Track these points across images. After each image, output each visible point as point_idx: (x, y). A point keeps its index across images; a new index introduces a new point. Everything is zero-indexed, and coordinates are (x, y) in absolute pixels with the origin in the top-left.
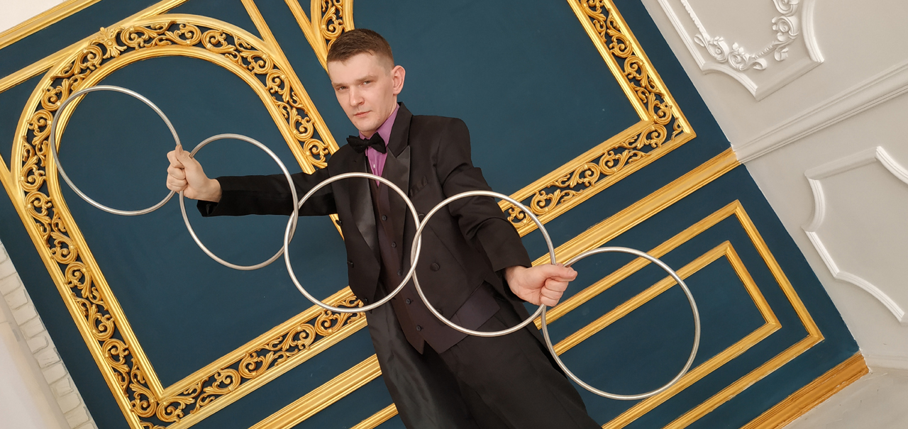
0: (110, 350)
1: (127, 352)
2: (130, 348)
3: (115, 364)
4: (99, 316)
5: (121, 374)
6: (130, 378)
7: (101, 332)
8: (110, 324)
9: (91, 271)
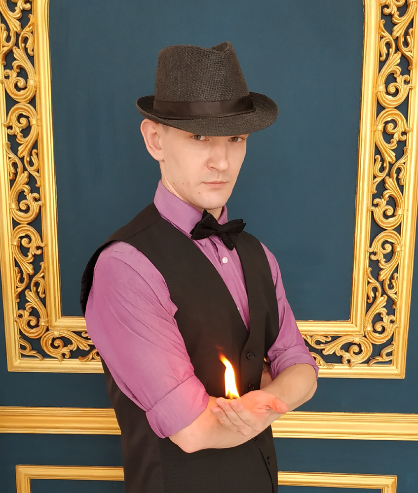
0: (22, 238)
1: (39, 252)
2: (45, 249)
3: (19, 257)
4: (27, 189)
5: (21, 272)
6: (30, 283)
7: (21, 210)
8: (34, 207)
9: (42, 126)
